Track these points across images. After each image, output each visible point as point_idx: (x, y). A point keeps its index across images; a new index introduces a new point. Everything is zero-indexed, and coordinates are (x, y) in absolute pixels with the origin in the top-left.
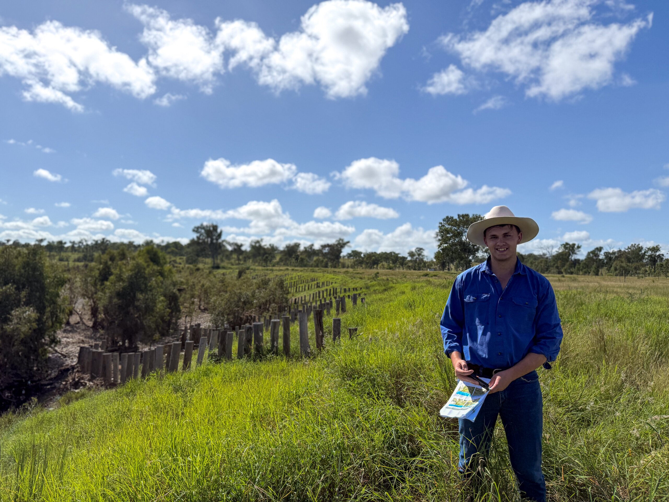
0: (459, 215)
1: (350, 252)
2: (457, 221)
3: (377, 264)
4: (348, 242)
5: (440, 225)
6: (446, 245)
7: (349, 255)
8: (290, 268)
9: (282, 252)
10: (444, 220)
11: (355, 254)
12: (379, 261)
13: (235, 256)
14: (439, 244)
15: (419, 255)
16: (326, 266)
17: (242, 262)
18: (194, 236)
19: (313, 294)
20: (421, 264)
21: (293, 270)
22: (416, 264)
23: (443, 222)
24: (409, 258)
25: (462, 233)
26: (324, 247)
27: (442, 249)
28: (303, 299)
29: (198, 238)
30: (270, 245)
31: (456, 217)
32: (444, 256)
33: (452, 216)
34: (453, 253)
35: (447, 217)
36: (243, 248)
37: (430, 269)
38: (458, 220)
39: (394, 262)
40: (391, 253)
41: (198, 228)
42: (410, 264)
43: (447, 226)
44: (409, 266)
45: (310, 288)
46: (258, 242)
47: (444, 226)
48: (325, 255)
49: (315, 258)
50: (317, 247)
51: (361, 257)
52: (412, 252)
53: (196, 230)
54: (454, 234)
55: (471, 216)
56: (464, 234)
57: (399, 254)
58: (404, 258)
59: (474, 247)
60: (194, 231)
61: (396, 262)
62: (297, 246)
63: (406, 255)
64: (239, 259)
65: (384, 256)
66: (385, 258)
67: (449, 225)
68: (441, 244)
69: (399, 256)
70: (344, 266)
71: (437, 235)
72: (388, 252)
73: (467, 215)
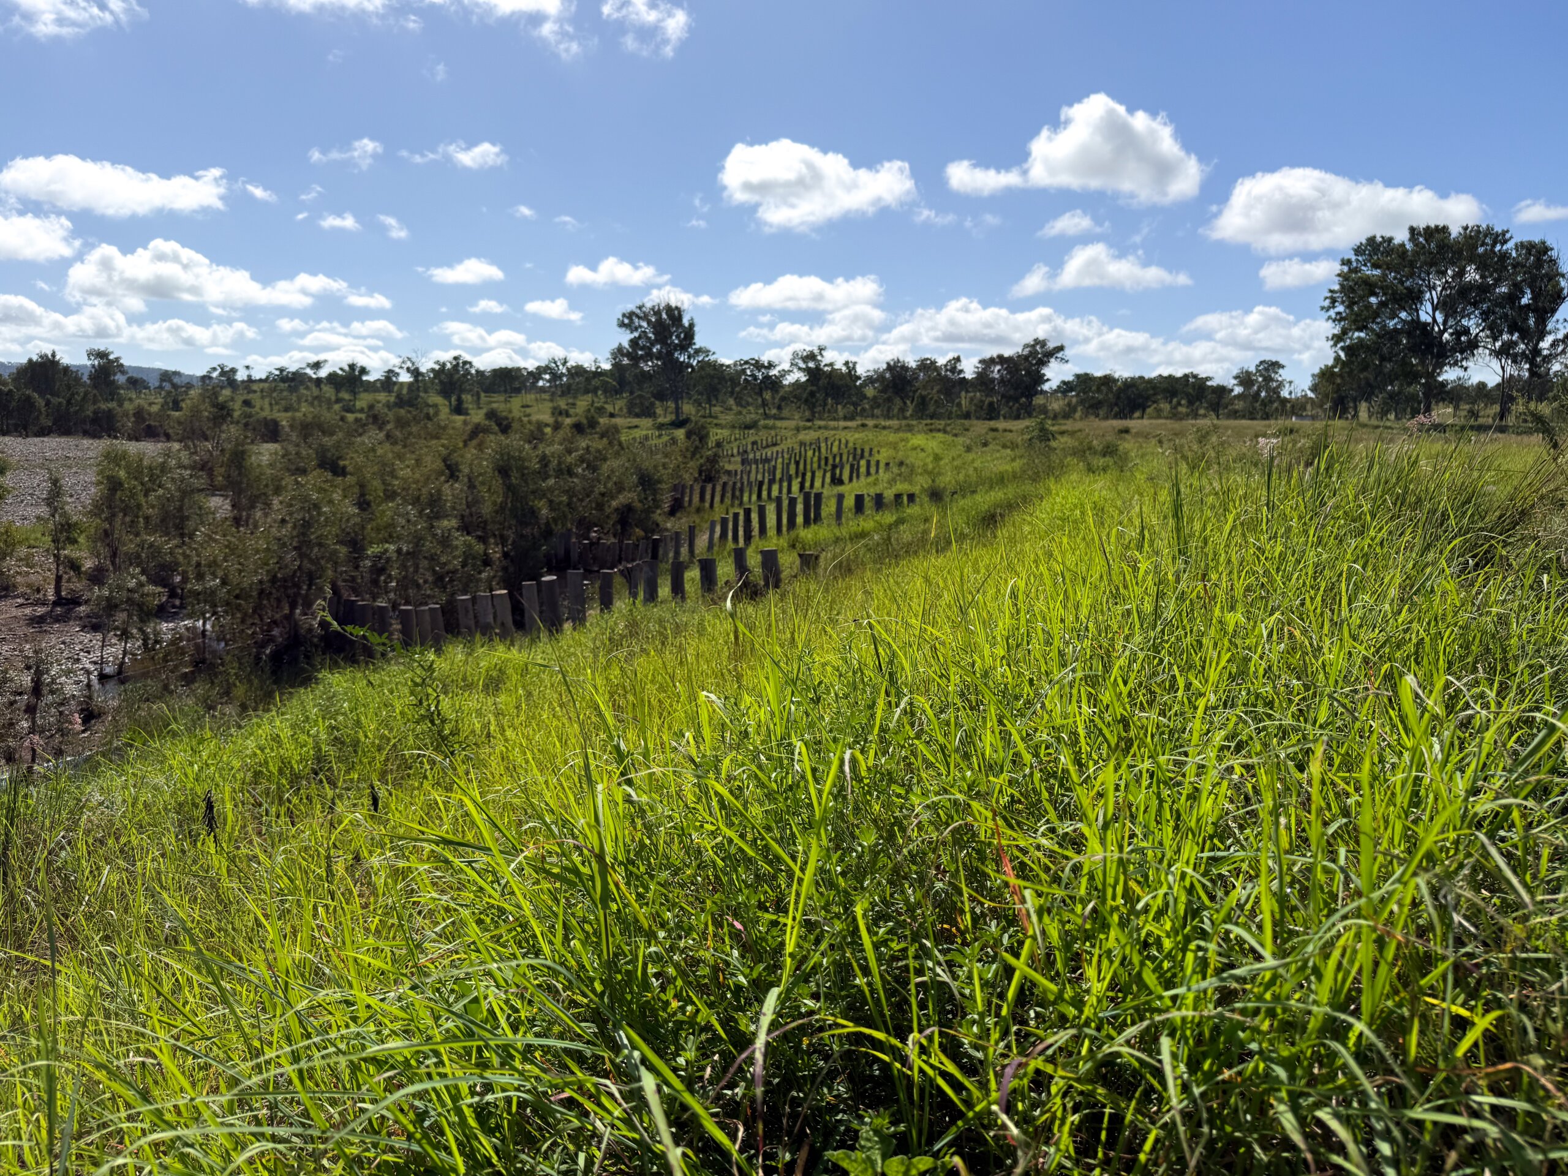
0: (1412, 230)
1: (1068, 378)
2: (1405, 251)
3: (1143, 408)
4: (1061, 348)
5: (1346, 269)
6: (1362, 335)
7: (1066, 387)
8: (870, 423)
10: (1358, 251)
11: (1085, 383)
12: (1147, 398)
14: (1337, 330)
15: (1268, 379)
18: (624, 338)
20: (1271, 402)
21: (876, 426)
22: (1257, 405)
23: (1353, 258)
24: (1238, 390)
25: (1422, 292)
26: (989, 364)
27: (1346, 349)
29: (634, 342)
31: (1401, 236)
32: (1352, 371)
33: (1388, 235)
34: (1383, 359)
35: (1371, 240)
37: (1300, 416)
38: (1409, 246)
39: (1193, 401)
40: (1186, 376)
41: (631, 315)
42: (1239, 405)
43: (1368, 271)
44: (1236, 412)
47: (1356, 270)
48: (994, 387)
49: (964, 396)
50: (968, 367)
52: (1248, 373)
53: (628, 321)
54: (1394, 293)
55: (1455, 231)
56: (1428, 295)
57: (1208, 379)
58: (1222, 390)
59: (1458, 339)
60: (622, 325)
61: (1198, 400)
63: (1230, 382)
65: (1165, 385)
66: (1165, 390)
67: (1375, 266)
68: (1344, 332)
69: (1209, 383)
71: (1334, 301)
73: (1444, 230)
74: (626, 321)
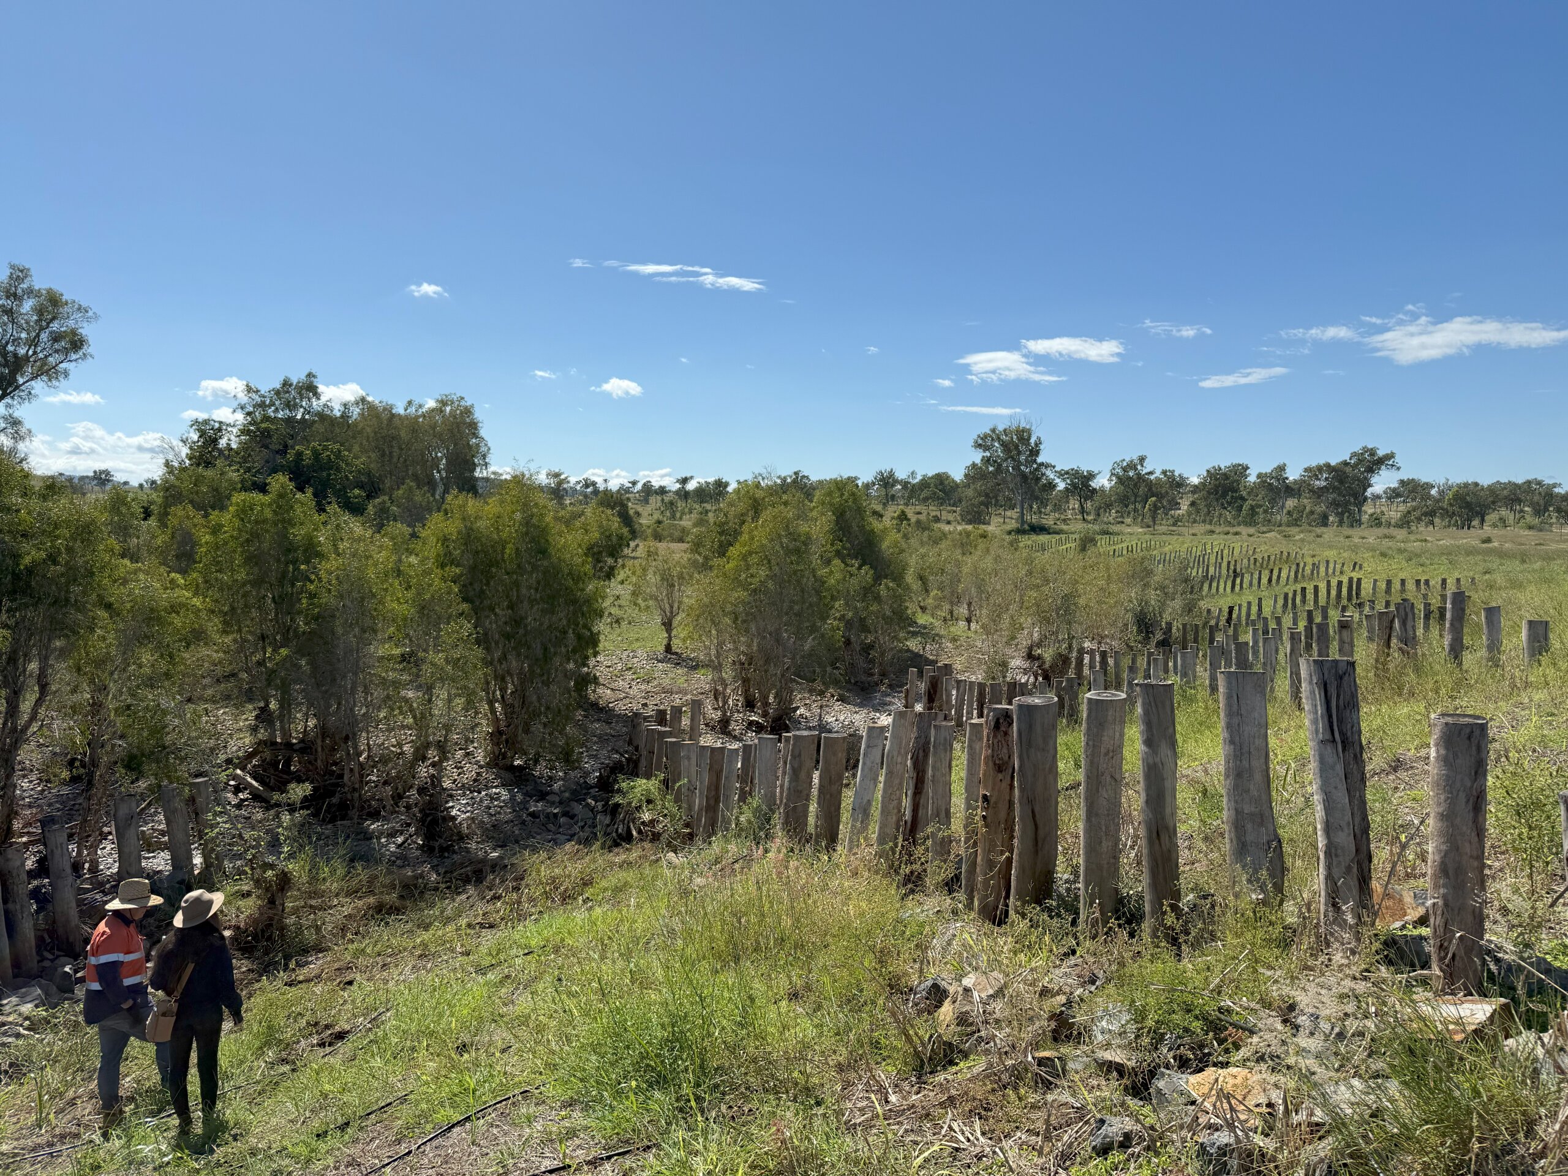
1: (1394, 485)
3: (1483, 515)
4: (1390, 456)
7: (1393, 495)
9: (1196, 489)
11: (1411, 489)
12: (1487, 506)
13: (1073, 503)
16: (1324, 521)
17: (1090, 518)
18: (977, 457)
19: (1286, 596)
26: (1314, 472)
28: (1254, 609)
29: (986, 461)
30: (1164, 472)
36: (1095, 484)
39: (1539, 511)
40: (1529, 482)
41: (984, 437)
45: (1274, 581)
46: (1132, 466)
48: (1318, 493)
49: (1291, 503)
50: (1293, 475)
51: (1429, 497)
53: (982, 443)
57: (1555, 485)
60: (976, 445)
61: (1546, 510)
62: (1241, 470)
64: (1083, 511)
69: (1556, 490)
70: (1377, 521)
72: (1520, 480)
74: (980, 442)
